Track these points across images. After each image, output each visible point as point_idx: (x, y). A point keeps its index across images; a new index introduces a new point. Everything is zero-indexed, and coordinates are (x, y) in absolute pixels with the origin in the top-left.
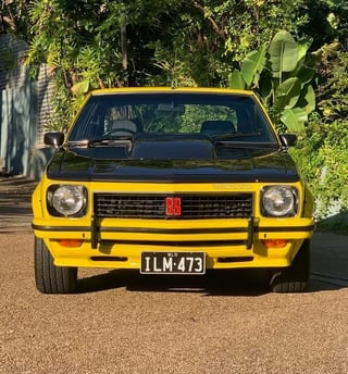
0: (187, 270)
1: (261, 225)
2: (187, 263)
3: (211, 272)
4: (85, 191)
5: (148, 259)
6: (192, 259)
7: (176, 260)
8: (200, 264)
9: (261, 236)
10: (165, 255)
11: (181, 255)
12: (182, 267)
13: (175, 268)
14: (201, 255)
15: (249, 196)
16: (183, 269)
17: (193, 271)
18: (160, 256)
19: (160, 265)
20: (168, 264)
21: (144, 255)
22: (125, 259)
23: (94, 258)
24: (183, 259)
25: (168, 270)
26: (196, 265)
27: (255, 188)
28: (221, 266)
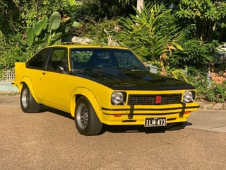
0: (160, 124)
1: (187, 106)
2: (160, 122)
3: (168, 124)
4: (125, 94)
5: (147, 121)
6: (162, 120)
7: (157, 121)
8: (165, 122)
9: (186, 110)
10: (153, 119)
11: (158, 119)
12: (158, 123)
13: (156, 124)
14: (165, 118)
15: (181, 95)
17: (162, 125)
19: (151, 123)
20: (154, 122)
21: (146, 119)
23: (124, 121)
25: (154, 125)
26: (163, 122)
27: (182, 92)
28: (167, 122)
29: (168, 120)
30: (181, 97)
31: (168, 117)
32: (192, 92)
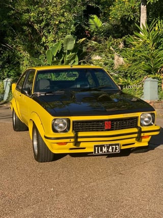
0: (112, 151)
1: (143, 130)
2: (113, 148)
3: (122, 150)
4: (69, 121)
5: (97, 148)
6: (114, 147)
7: (108, 148)
8: (118, 148)
9: (142, 135)
10: (104, 146)
11: (110, 145)
12: (110, 150)
13: (108, 151)
14: (118, 144)
15: (137, 118)
16: (111, 151)
17: (115, 151)
18: (102, 146)
19: (101, 150)
20: (105, 149)
21: (95, 146)
22: (84, 148)
23: (71, 149)
24: (111, 147)
25: (105, 152)
26: (116, 149)
27: (139, 114)
28: (123, 148)
29: (123, 145)
30: (137, 121)
31: (121, 142)
32: (152, 114)
